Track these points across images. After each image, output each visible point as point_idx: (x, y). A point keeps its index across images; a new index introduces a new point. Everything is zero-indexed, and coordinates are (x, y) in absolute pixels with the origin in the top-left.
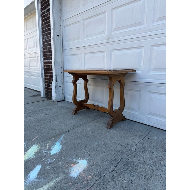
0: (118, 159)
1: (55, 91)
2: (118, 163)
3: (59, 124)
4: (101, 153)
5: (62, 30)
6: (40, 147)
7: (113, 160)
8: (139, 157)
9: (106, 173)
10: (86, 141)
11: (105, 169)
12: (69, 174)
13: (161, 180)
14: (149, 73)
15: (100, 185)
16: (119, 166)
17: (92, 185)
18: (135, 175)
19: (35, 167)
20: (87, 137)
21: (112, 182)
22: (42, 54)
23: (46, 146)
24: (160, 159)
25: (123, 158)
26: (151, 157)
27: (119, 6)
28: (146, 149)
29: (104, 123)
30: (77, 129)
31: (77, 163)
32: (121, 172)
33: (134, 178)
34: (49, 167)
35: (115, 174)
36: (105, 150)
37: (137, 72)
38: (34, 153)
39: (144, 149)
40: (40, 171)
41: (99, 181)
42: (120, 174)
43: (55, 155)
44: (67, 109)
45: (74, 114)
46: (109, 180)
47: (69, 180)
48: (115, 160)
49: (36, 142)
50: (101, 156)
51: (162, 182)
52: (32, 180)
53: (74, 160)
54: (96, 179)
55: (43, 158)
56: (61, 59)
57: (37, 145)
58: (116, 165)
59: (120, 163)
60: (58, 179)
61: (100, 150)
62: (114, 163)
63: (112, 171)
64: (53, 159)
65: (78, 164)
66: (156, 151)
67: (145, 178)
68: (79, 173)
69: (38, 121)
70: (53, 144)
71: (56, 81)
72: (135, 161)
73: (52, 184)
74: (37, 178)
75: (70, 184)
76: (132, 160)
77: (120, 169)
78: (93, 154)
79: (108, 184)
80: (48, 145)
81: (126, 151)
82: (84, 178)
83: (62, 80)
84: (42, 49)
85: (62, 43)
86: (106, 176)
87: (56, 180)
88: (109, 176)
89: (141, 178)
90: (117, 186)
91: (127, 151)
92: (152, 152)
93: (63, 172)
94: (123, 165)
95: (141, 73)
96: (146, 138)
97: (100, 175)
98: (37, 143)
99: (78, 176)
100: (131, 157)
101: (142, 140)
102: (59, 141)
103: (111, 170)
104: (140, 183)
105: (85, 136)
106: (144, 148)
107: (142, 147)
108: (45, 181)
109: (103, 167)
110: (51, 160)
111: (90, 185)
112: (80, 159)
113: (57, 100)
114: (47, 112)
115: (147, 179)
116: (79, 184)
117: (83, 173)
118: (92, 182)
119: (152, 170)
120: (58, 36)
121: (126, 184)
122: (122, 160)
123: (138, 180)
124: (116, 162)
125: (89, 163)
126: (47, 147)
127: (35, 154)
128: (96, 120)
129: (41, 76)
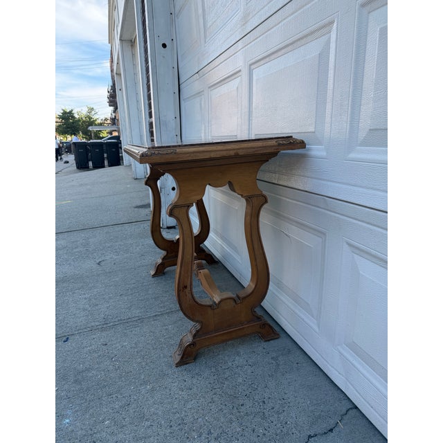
5: (174, 28)
14: (352, 155)
56: (175, 113)
85: (176, 67)
120: (164, 46)
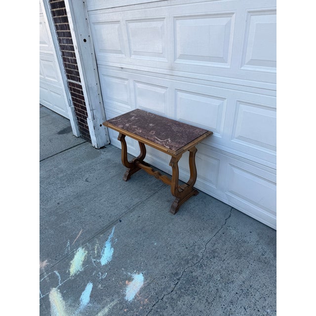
0: (180, 273)
1: (94, 133)
2: (179, 279)
3: (106, 203)
4: (161, 262)
5: (90, 29)
6: (87, 252)
7: (174, 273)
8: (205, 268)
9: (164, 295)
10: (142, 239)
11: (164, 288)
12: (124, 295)
13: (223, 304)
14: (232, 141)
15: (157, 311)
16: (179, 283)
17: (148, 312)
18: (196, 297)
19: (85, 286)
20: (144, 232)
21: (170, 308)
22: (63, 67)
23: (93, 249)
24: (230, 272)
25: (186, 270)
26: (220, 267)
27: (186, 15)
28: (216, 254)
29: (168, 201)
30: (131, 214)
31: (133, 279)
32: (181, 292)
33: (195, 301)
34: (102, 286)
35: (175, 297)
36: (167, 256)
37: (216, 134)
38: (81, 263)
39: (213, 254)
40: (92, 291)
41: (156, 307)
42: (180, 296)
43: (106, 265)
44: (115, 166)
45: (126, 181)
46: (167, 305)
47: (125, 305)
48: (177, 274)
49: (81, 242)
50: (160, 266)
51: (224, 307)
52: (86, 304)
53: (129, 274)
54: (154, 303)
55: (93, 271)
56: (96, 81)
57: (83, 248)
58: (176, 283)
59: (182, 279)
60: (113, 304)
61: (159, 257)
62: (175, 278)
63: (172, 291)
64: (105, 272)
65: (134, 281)
66: (228, 257)
67: (207, 301)
68: (135, 295)
69: (78, 196)
70: (102, 247)
71: (94, 118)
72: (200, 276)
73: (106, 310)
74: (90, 302)
75: (126, 310)
76: (196, 274)
77: (180, 289)
78: (151, 263)
79: (166, 310)
80: (96, 247)
81: (191, 257)
82: (140, 302)
83: (102, 115)
84: (61, 60)
85: (93, 53)
86: (164, 299)
87: (111, 304)
88: (168, 299)
89: (202, 302)
90: (175, 313)
91: (193, 258)
92: (223, 259)
93: (118, 293)
94: (184, 282)
95: (221, 137)
96: (220, 232)
97: (158, 298)
98: (83, 244)
99: (134, 299)
100: (195, 268)
101: (214, 238)
102: (109, 240)
103: (170, 290)
104: (199, 309)
105: (141, 230)
106: (214, 251)
107: (213, 251)
108: (99, 306)
109: (161, 285)
110: (102, 273)
111: (147, 312)
112: (135, 273)
113: (99, 145)
114: (87, 176)
115: (209, 303)
116: (135, 310)
117: (139, 294)
118: (148, 308)
119: (217, 289)
120: (85, 40)
121: (184, 310)
122: (184, 273)
123: (198, 305)
124: (178, 277)
125: (146, 279)
126: (96, 252)
127: (83, 265)
128: (157, 194)
129: (67, 104)
